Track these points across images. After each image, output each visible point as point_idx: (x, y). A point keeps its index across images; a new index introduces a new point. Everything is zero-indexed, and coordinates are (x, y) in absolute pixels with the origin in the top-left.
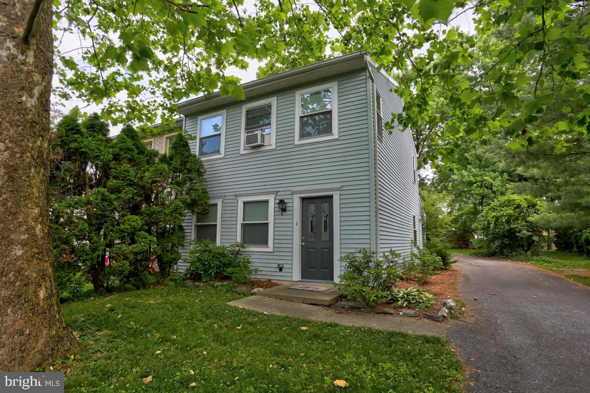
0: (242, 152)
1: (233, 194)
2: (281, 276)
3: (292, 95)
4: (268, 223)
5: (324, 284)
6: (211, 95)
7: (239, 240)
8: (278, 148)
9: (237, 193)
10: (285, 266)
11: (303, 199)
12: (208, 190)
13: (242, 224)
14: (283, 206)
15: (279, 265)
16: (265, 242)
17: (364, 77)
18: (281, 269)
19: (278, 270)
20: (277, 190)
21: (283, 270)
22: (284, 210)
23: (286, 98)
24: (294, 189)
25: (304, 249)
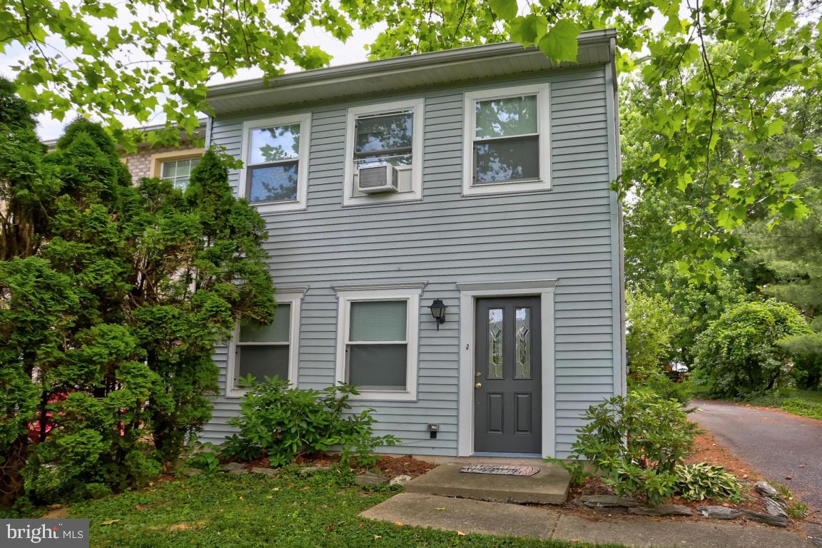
0: (347, 201)
1: (328, 284)
2: (433, 448)
3: (457, 98)
4: (405, 346)
5: (523, 461)
6: (278, 79)
7: (340, 376)
8: (426, 200)
9: (335, 284)
10: (442, 428)
11: (478, 300)
12: (272, 274)
13: (347, 345)
14: (439, 313)
15: (430, 426)
16: (401, 382)
17: (601, 81)
18: (434, 435)
19: (428, 436)
20: (425, 280)
21: (439, 435)
22: (441, 320)
23: (444, 103)
24: (460, 280)
25: (480, 395)
